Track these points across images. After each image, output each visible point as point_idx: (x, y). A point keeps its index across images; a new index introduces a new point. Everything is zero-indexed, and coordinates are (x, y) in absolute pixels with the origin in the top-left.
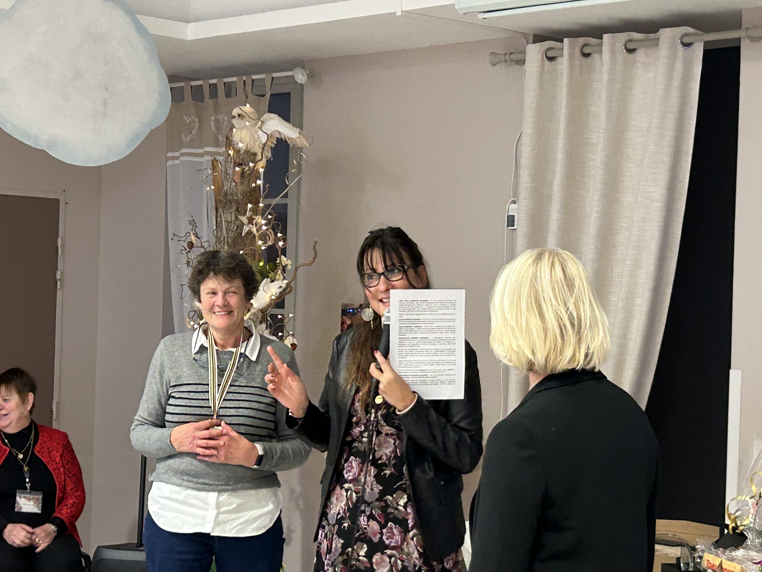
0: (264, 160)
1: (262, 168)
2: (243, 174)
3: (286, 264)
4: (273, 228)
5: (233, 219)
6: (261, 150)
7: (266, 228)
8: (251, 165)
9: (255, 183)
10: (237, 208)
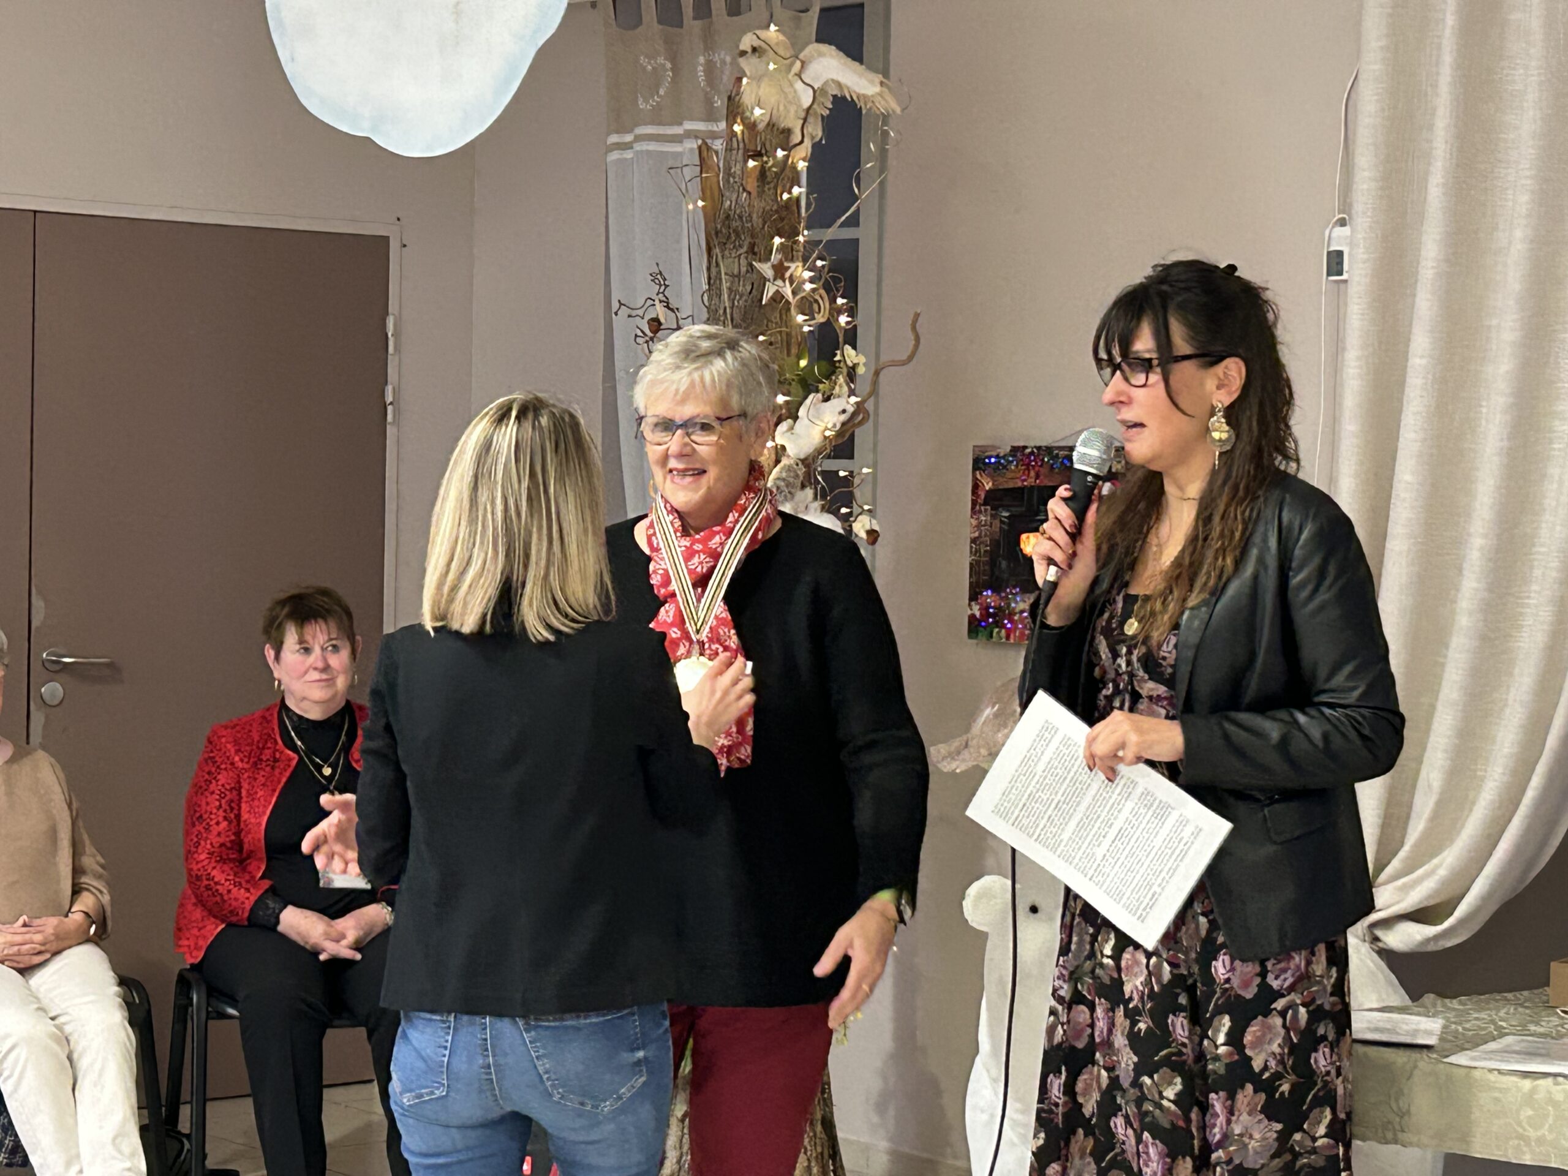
0: (808, 143)
1: (804, 160)
2: (763, 172)
3: (855, 362)
4: (827, 288)
5: (743, 269)
6: (802, 122)
7: (814, 286)
8: (780, 153)
9: (790, 193)
10: (752, 247)
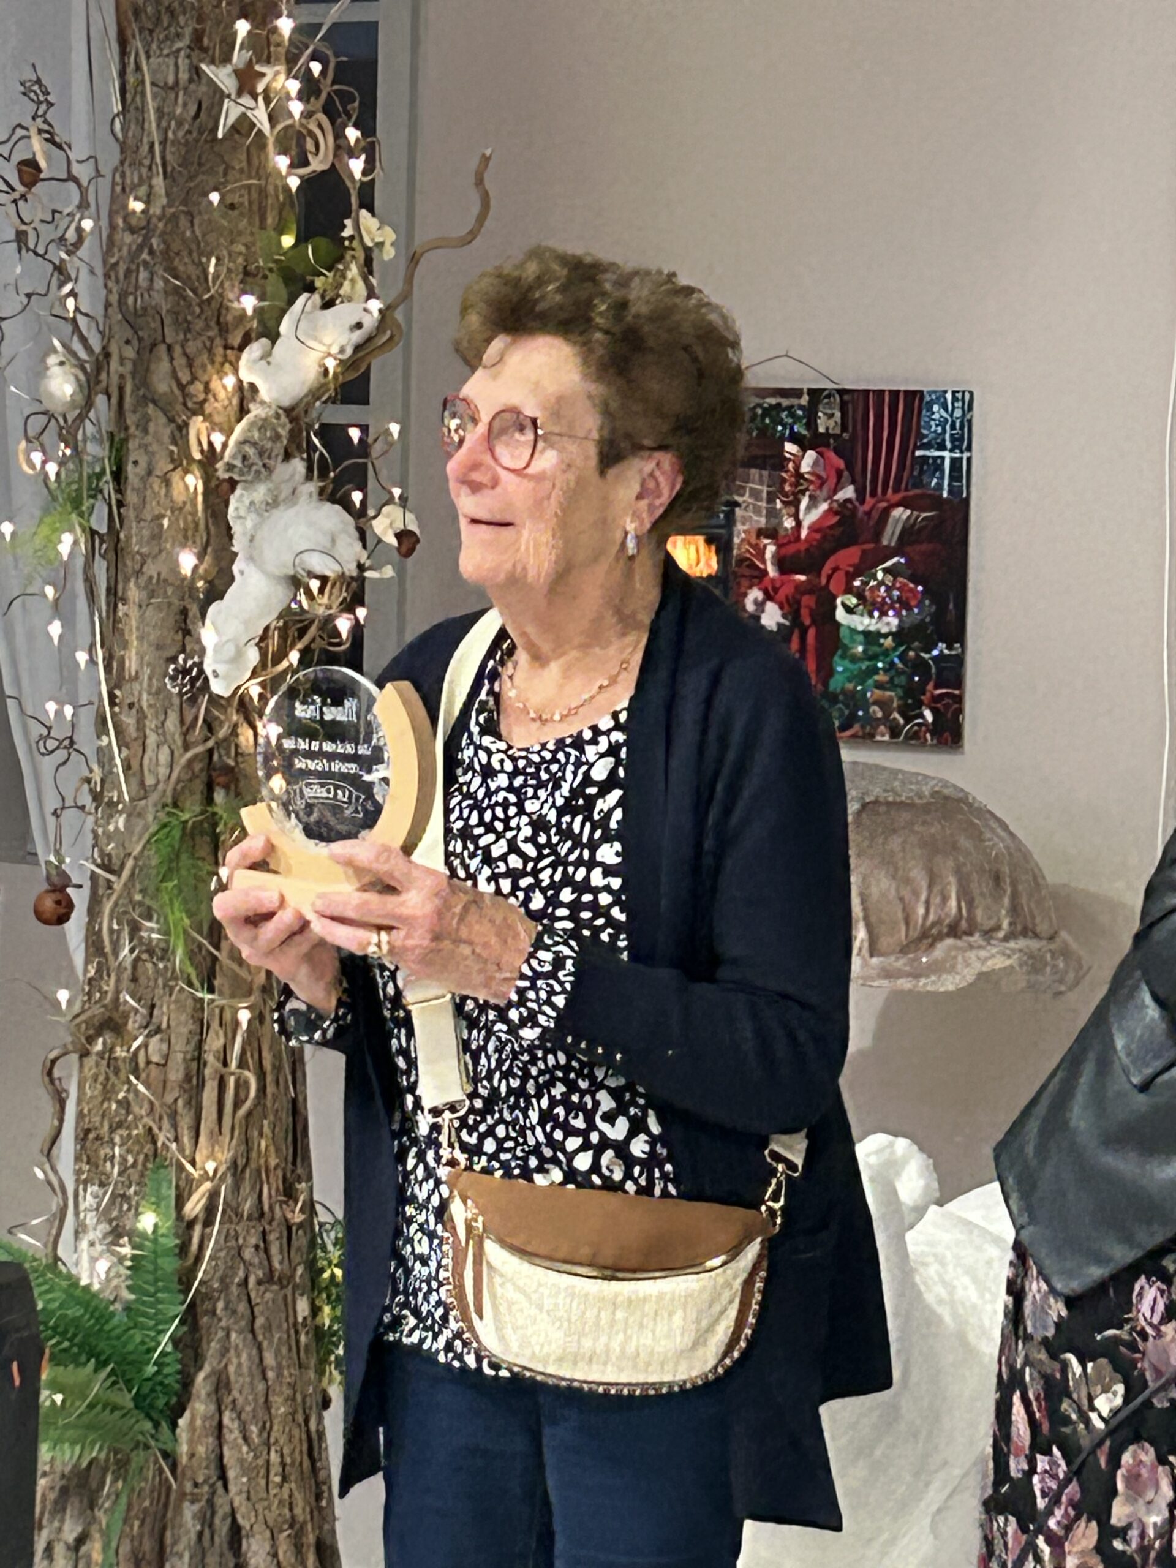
3: (379, 239)
4: (329, 110)
5: (184, 76)
7: (306, 107)
10: (197, 37)
